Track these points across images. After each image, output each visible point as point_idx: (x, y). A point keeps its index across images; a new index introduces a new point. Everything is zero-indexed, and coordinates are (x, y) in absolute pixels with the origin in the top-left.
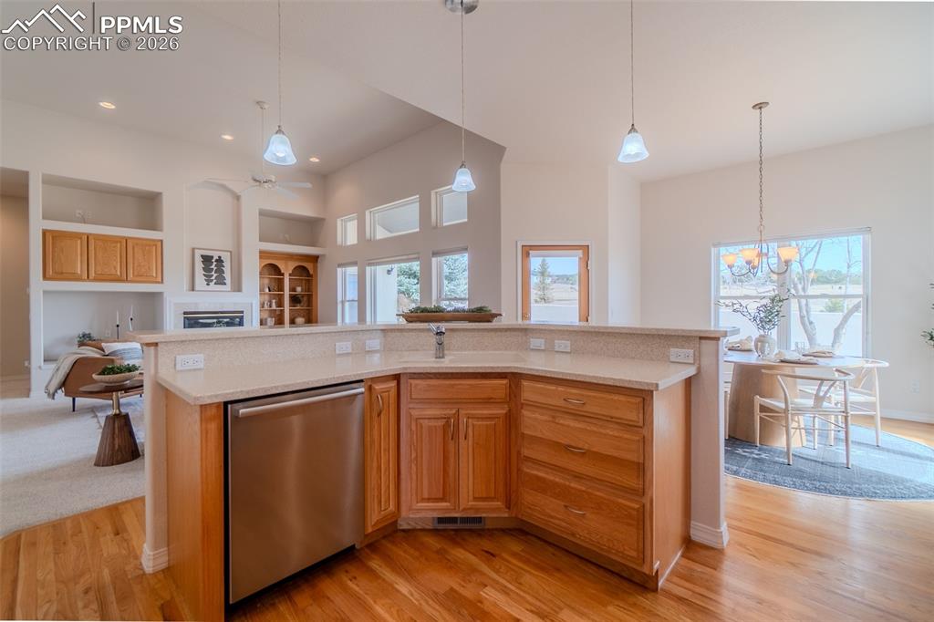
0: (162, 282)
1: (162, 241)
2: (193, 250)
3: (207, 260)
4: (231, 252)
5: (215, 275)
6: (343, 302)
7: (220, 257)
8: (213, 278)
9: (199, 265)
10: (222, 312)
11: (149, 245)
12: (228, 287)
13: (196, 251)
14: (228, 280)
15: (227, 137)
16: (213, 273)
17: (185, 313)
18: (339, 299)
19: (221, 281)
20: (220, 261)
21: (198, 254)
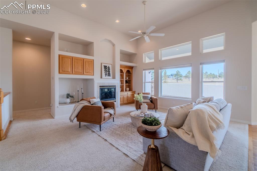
0: (93, 75)
1: (93, 60)
2: (101, 63)
3: (105, 67)
4: (112, 65)
5: (108, 73)
6: (145, 83)
7: (109, 66)
8: (107, 74)
9: (103, 69)
10: (109, 86)
11: (90, 61)
12: (111, 77)
13: (102, 64)
14: (111, 75)
15: (117, 21)
16: (107, 72)
17: (100, 86)
18: (143, 82)
19: (109, 75)
20: (109, 68)
21: (103, 65)
